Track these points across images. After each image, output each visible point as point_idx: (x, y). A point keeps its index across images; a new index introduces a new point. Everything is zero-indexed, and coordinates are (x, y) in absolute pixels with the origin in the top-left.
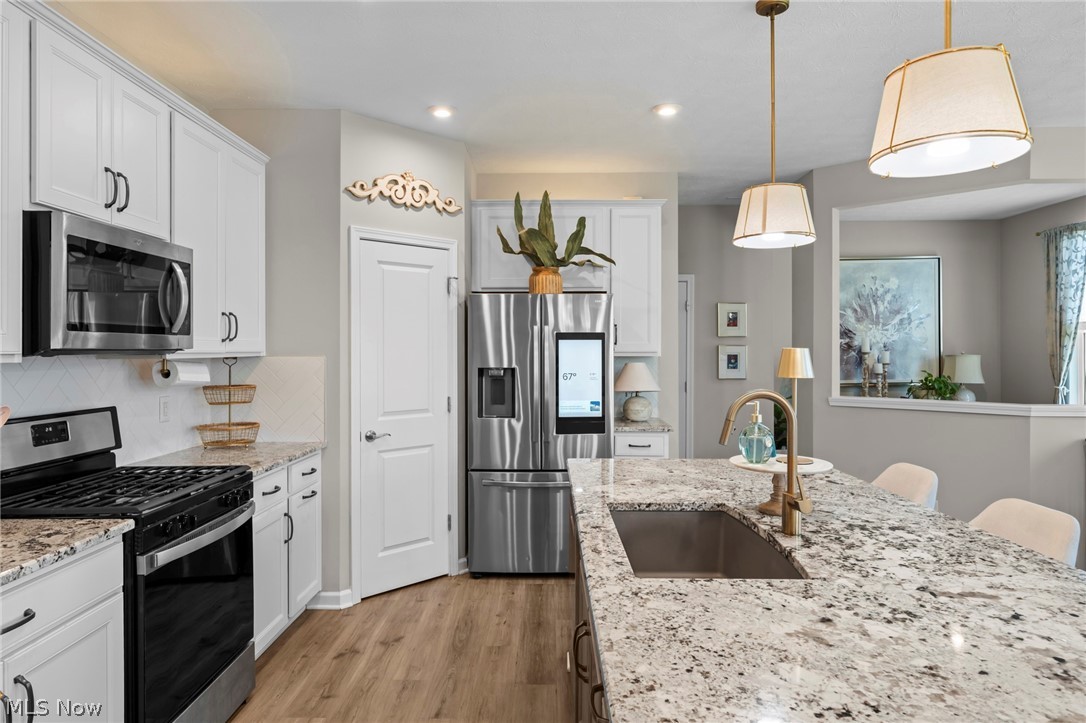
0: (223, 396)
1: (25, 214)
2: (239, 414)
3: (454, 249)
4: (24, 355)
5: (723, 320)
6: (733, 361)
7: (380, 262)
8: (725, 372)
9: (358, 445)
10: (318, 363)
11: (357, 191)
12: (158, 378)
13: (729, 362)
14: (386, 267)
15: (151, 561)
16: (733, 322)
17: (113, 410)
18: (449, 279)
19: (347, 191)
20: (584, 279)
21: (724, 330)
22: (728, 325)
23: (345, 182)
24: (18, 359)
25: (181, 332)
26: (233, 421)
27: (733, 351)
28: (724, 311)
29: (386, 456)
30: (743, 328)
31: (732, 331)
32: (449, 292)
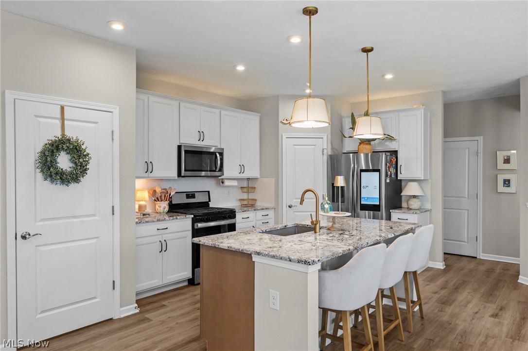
0: (245, 190)
1: (178, 146)
2: (251, 196)
3: (325, 138)
4: (178, 177)
5: (500, 160)
6: (507, 183)
7: (294, 145)
8: (501, 188)
9: (285, 208)
10: (273, 180)
11: (285, 122)
12: (221, 183)
13: (504, 183)
14: (296, 147)
15: (197, 225)
16: (507, 161)
17: (209, 192)
18: (323, 149)
19: (281, 122)
20: (387, 145)
21: (501, 165)
22: (504, 163)
23: (281, 119)
24: (177, 178)
25: (219, 171)
26: (249, 198)
27: (507, 177)
28: (501, 155)
29: (296, 213)
30: (513, 165)
31: (507, 166)
32: (323, 154)
